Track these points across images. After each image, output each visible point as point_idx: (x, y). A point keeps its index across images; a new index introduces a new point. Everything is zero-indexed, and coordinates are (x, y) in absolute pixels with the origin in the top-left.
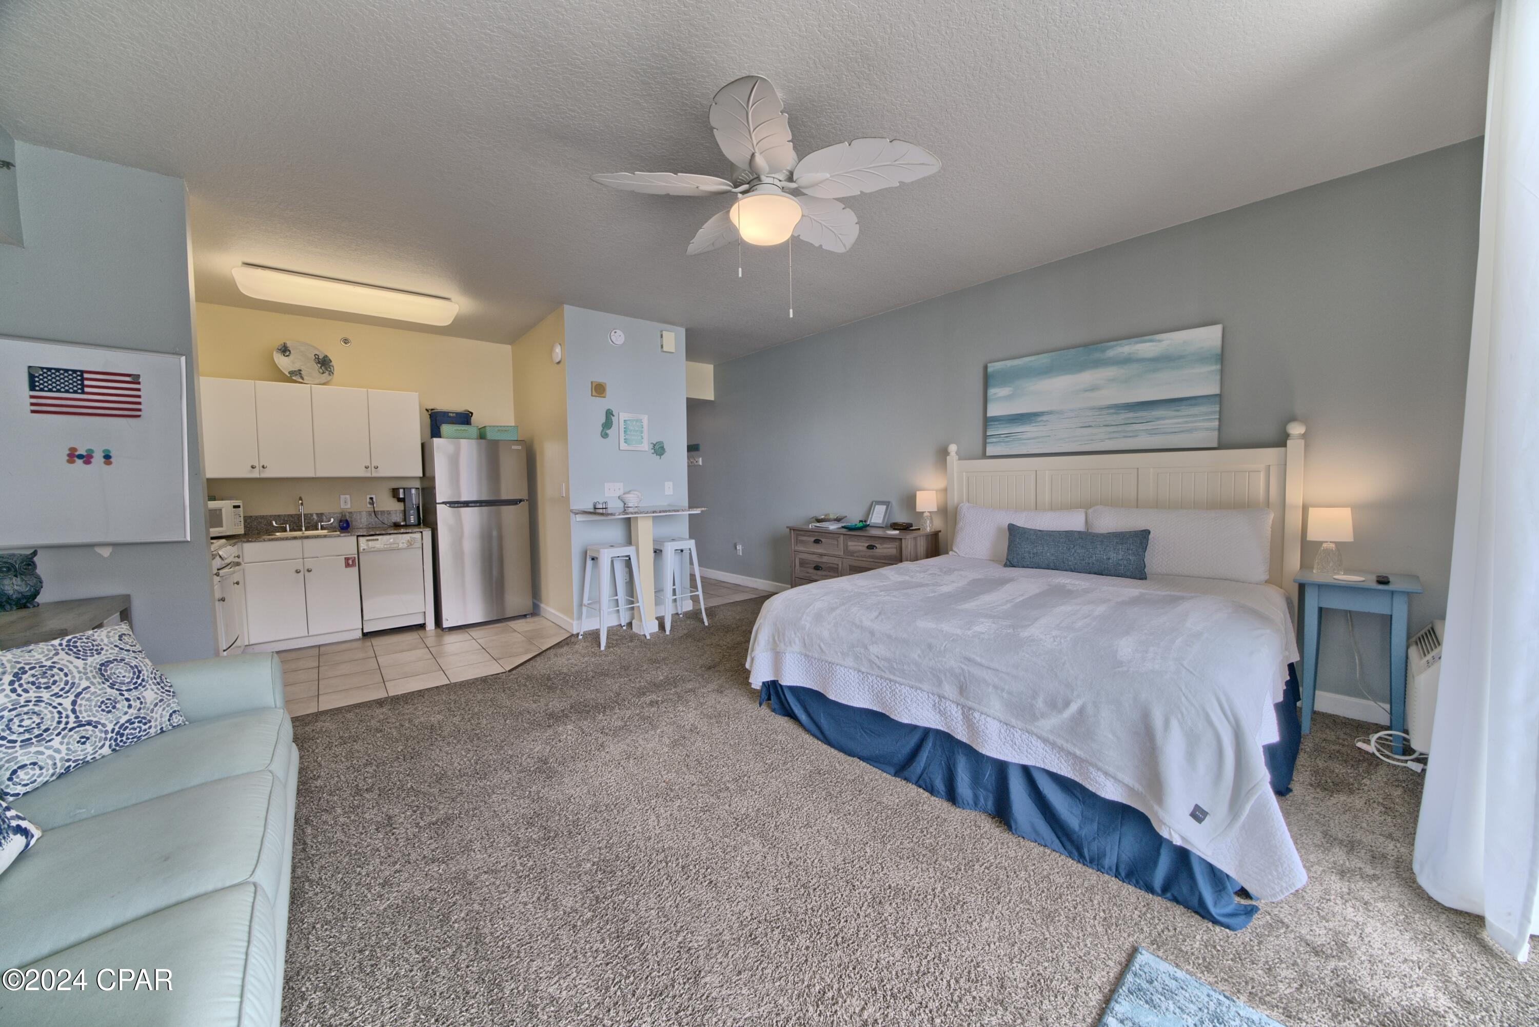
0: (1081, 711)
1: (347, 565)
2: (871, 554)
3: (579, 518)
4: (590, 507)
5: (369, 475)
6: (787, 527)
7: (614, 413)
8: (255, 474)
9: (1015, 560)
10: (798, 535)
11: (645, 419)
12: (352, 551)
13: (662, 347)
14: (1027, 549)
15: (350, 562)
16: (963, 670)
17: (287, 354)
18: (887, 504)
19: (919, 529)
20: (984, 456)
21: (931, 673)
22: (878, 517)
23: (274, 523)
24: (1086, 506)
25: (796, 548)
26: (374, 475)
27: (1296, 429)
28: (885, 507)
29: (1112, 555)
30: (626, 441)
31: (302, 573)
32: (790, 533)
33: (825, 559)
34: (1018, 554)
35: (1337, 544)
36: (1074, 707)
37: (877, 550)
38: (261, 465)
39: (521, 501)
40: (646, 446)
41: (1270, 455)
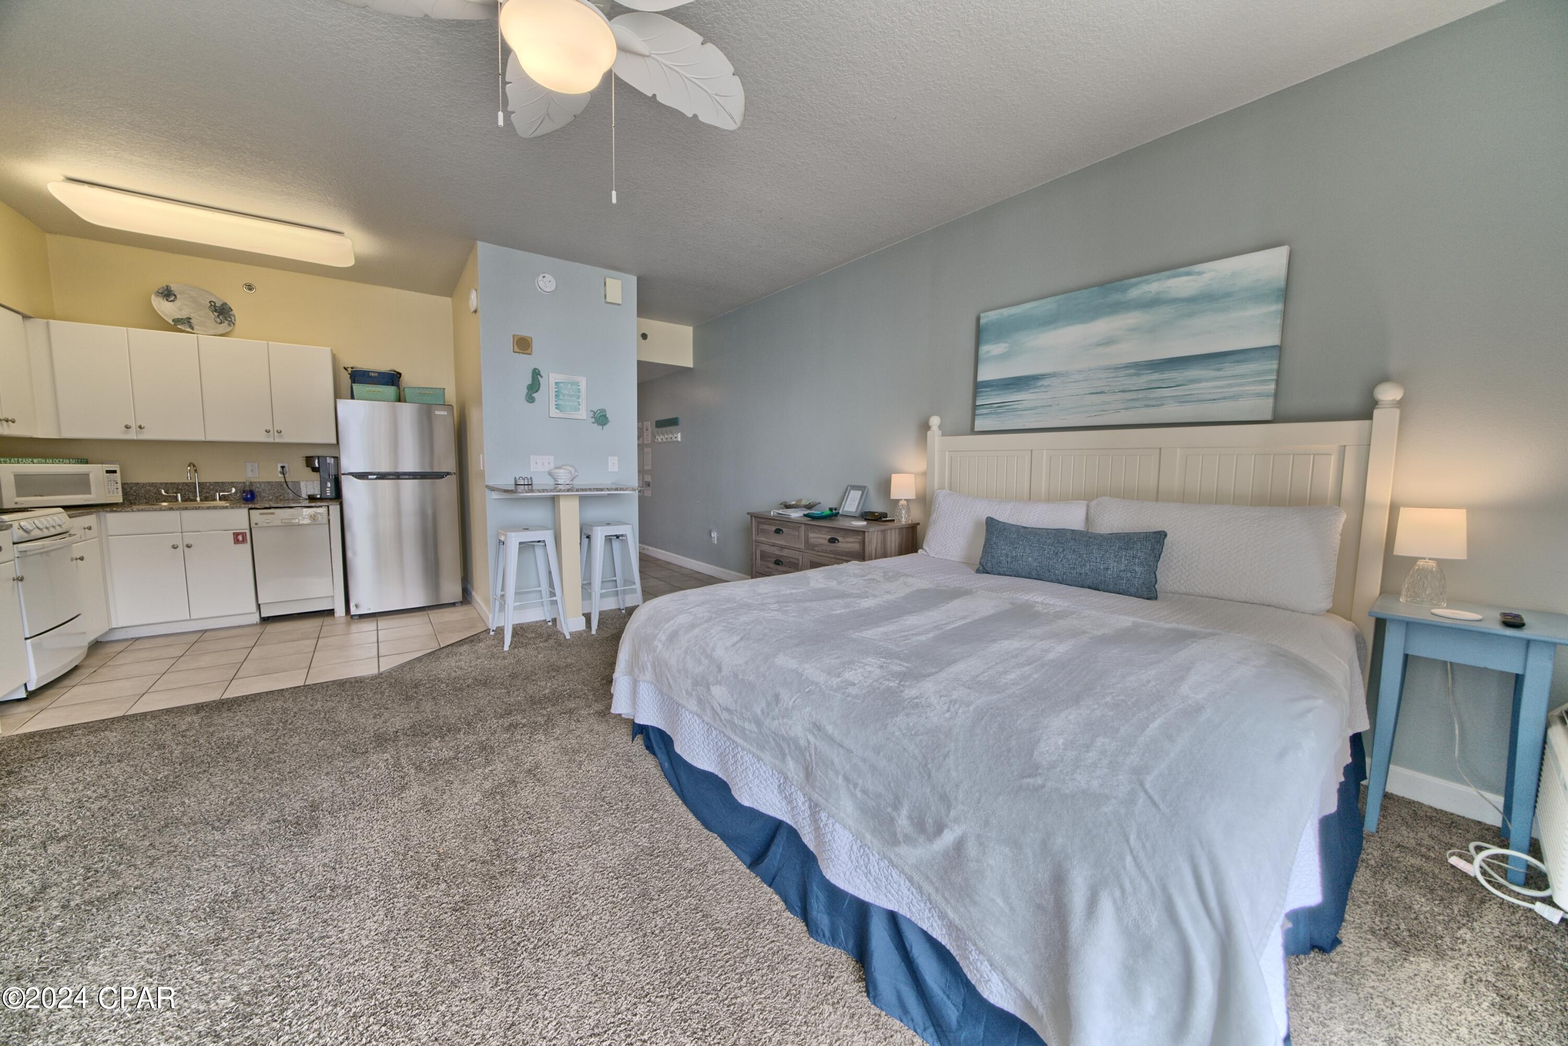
0: (959, 846)
1: (237, 541)
2: (833, 549)
3: (495, 495)
4: (509, 483)
5: (271, 440)
6: (748, 513)
7: (542, 373)
8: (132, 435)
9: (989, 565)
10: (759, 523)
11: (583, 382)
12: (243, 526)
13: (605, 297)
14: (1004, 552)
15: (240, 538)
16: (809, 742)
17: (172, 298)
18: (862, 488)
19: (894, 520)
20: (973, 432)
21: (774, 739)
22: (851, 505)
23: (163, 492)
24: (1088, 497)
25: (758, 538)
26: (277, 440)
27: (1389, 394)
28: (860, 492)
29: (1112, 564)
30: (558, 407)
31: (180, 550)
32: (751, 519)
33: (785, 553)
34: (993, 557)
35: (1440, 562)
36: (948, 838)
37: (839, 545)
38: (138, 425)
39: (448, 474)
40: (583, 414)
41: (1350, 429)
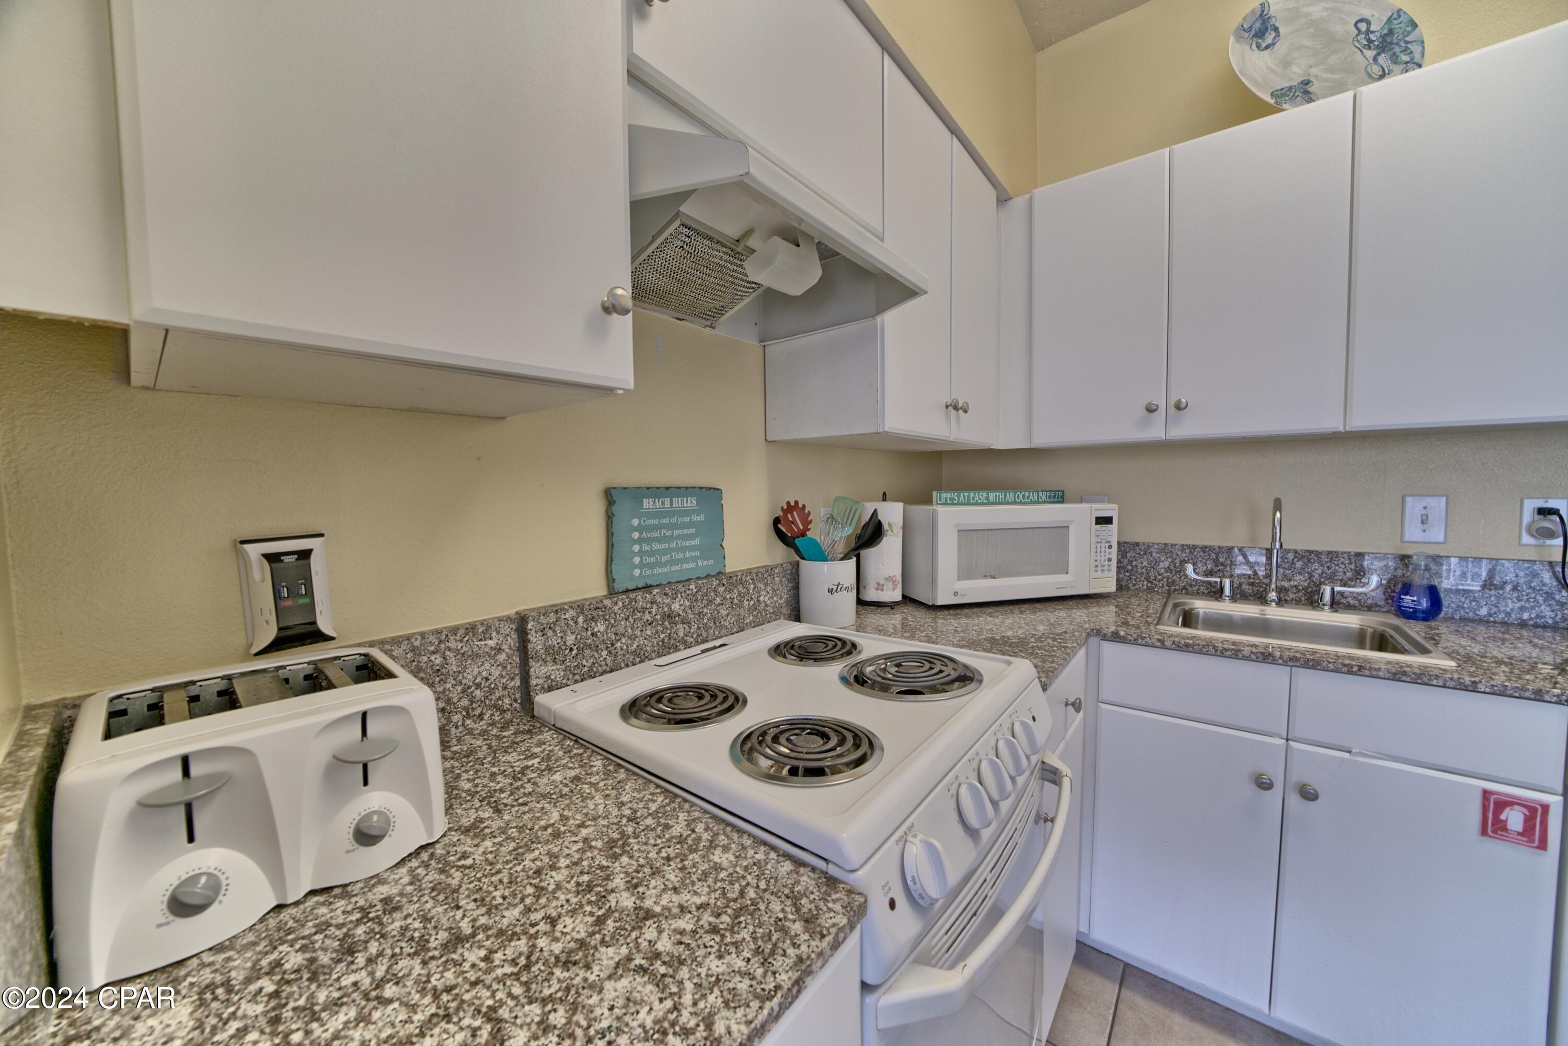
8: (1156, 432)
17: (1271, 39)
23: (1190, 568)
31: (1275, 796)
38: (1172, 401)
